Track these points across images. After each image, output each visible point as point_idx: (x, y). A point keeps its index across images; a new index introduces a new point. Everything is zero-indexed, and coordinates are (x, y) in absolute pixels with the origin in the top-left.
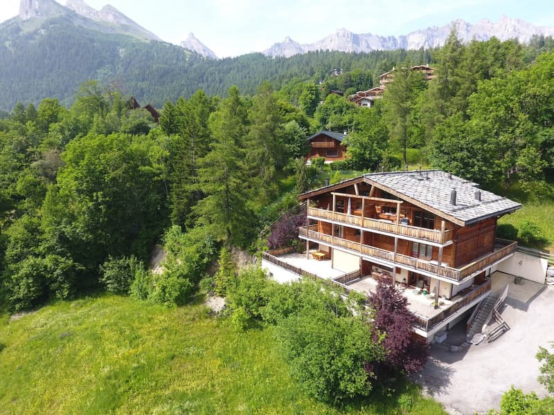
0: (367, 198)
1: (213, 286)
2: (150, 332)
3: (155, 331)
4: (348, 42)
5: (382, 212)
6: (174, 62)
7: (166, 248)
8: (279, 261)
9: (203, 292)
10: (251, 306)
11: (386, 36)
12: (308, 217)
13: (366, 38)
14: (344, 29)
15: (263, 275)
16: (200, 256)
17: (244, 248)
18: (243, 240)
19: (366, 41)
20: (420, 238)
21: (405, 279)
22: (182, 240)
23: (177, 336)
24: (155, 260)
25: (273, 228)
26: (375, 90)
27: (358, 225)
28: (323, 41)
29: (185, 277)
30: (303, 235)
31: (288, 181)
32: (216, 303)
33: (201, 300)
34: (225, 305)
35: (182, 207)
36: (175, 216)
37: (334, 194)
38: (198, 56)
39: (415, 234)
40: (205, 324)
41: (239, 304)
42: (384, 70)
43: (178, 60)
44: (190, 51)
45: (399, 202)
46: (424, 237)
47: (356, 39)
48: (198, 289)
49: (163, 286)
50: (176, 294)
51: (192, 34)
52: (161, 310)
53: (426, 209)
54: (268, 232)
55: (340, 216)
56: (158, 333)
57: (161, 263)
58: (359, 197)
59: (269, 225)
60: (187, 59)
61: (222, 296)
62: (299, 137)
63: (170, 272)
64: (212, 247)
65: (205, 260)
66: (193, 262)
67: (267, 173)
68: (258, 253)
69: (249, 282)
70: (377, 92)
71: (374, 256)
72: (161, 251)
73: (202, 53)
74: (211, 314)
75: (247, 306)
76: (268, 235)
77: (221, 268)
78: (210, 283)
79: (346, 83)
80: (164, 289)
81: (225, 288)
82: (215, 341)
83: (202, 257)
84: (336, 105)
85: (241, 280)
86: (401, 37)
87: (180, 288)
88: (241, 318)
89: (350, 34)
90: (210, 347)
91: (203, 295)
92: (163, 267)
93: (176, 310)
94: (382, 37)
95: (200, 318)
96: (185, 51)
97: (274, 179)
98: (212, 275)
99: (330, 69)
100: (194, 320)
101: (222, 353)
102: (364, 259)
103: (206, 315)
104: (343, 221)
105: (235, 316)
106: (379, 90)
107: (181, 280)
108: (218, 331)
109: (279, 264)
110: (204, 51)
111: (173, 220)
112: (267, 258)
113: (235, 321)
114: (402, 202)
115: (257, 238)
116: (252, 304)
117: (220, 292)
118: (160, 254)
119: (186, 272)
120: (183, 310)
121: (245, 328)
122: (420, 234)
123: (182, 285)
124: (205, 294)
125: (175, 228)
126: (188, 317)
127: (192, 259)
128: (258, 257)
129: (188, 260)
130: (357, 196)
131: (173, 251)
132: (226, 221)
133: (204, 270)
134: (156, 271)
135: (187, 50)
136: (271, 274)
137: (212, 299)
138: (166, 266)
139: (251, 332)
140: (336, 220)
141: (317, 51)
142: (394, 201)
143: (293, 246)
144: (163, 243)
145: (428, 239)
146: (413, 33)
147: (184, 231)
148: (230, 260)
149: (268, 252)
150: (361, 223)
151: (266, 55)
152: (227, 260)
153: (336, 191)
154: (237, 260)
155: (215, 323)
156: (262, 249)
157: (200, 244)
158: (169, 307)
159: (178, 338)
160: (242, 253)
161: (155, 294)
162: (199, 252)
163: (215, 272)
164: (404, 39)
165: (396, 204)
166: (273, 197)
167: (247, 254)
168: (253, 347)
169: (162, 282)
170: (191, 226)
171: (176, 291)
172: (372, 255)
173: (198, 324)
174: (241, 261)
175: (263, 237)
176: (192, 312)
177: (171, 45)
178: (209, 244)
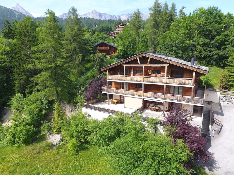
0: (146, 65)
1: (51, 128)
2: (4, 169)
3: (9, 167)
4: (97, 16)
5: (152, 74)
6: (9, 17)
7: (12, 108)
8: (95, 107)
9: (43, 133)
10: (80, 137)
11: (112, 15)
12: (108, 80)
13: (104, 15)
14: (95, 10)
15: (84, 117)
16: (39, 110)
17: (69, 103)
18: (69, 97)
19: (105, 16)
20: (180, 84)
21: (167, 108)
22: (24, 102)
23: (28, 167)
24: (4, 117)
25: (86, 89)
26: (115, 32)
27: (141, 81)
28: (86, 14)
29: (30, 125)
30: (105, 91)
31: (88, 65)
32: (55, 139)
33: (43, 138)
34: (61, 139)
35: (22, 81)
36: (18, 87)
37: (124, 65)
38: (23, 15)
39: (176, 82)
40: (49, 154)
41: (72, 136)
42: (117, 25)
43: (11, 16)
44: (18, 12)
45: (166, 65)
46: (182, 83)
47: (100, 15)
48: (40, 131)
49: (13, 134)
50: (23, 138)
51: (19, 4)
52: (12, 150)
53: (184, 67)
54: (83, 92)
55: (128, 78)
56: (11, 169)
57: (10, 118)
58: (140, 65)
59: (83, 87)
60: (17, 16)
61: (58, 133)
62: (92, 42)
63: (17, 123)
64: (47, 104)
65: (43, 112)
66: (35, 115)
67: (77, 59)
68: (79, 104)
69: (77, 122)
70: (116, 33)
71: (151, 97)
72: (9, 111)
73: (25, 14)
74: (51, 146)
75: (77, 137)
76: (83, 93)
77: (56, 116)
78: (48, 126)
79: (101, 30)
80: (13, 135)
81: (60, 128)
82: (58, 165)
83: (41, 111)
84: (100, 36)
85: (71, 121)
86: (118, 16)
87: (27, 133)
88: (75, 146)
89: (97, 13)
90: (55, 171)
91: (45, 135)
92: (12, 121)
93: (24, 148)
94: (111, 15)
95: (44, 151)
96: (15, 12)
97: (81, 63)
98: (49, 121)
99: (91, 25)
100: (39, 152)
101: (65, 173)
102: (145, 100)
103: (49, 147)
104: (131, 80)
105: (69, 145)
106: (116, 32)
107: (27, 127)
108: (59, 157)
109: (95, 108)
110: (26, 13)
111: (16, 90)
112: (86, 106)
113: (71, 148)
114: (168, 65)
115: (77, 96)
116: (81, 135)
117: (57, 131)
118: (9, 113)
119: (30, 121)
120: (30, 147)
121: (78, 151)
122: (180, 81)
123: (28, 131)
124: (46, 134)
125: (18, 95)
126: (35, 152)
127: (34, 112)
128: (79, 106)
129: (30, 113)
130: (139, 65)
131: (18, 110)
132: (56, 87)
133: (43, 119)
134: (6, 124)
135: (16, 11)
136: (89, 116)
137: (51, 136)
138: (14, 120)
139: (82, 153)
140: (126, 80)
141: (84, 18)
142: (163, 65)
143: (98, 99)
144: (10, 106)
145: (185, 84)
146: (123, 15)
147: (25, 96)
148: (61, 110)
149: (85, 103)
150: (142, 80)
151: (60, 18)
152: (59, 110)
153: (126, 63)
154: (65, 110)
155: (55, 152)
156: (81, 102)
157: (39, 103)
158: (18, 147)
159: (29, 168)
160: (67, 105)
161: (6, 140)
162: (39, 108)
163: (51, 119)
164: (119, 17)
165: (165, 66)
166: (82, 73)
167: (71, 105)
168: (86, 163)
169: (12, 131)
170: (30, 93)
171: (23, 135)
172: (150, 96)
173: (43, 155)
174: (68, 110)
175: (81, 94)
176: (38, 148)
177: (6, 8)
178: (45, 102)
